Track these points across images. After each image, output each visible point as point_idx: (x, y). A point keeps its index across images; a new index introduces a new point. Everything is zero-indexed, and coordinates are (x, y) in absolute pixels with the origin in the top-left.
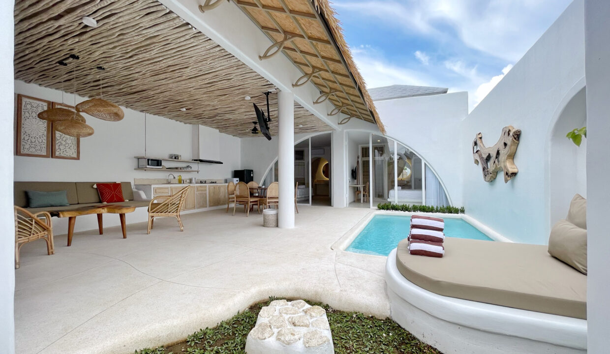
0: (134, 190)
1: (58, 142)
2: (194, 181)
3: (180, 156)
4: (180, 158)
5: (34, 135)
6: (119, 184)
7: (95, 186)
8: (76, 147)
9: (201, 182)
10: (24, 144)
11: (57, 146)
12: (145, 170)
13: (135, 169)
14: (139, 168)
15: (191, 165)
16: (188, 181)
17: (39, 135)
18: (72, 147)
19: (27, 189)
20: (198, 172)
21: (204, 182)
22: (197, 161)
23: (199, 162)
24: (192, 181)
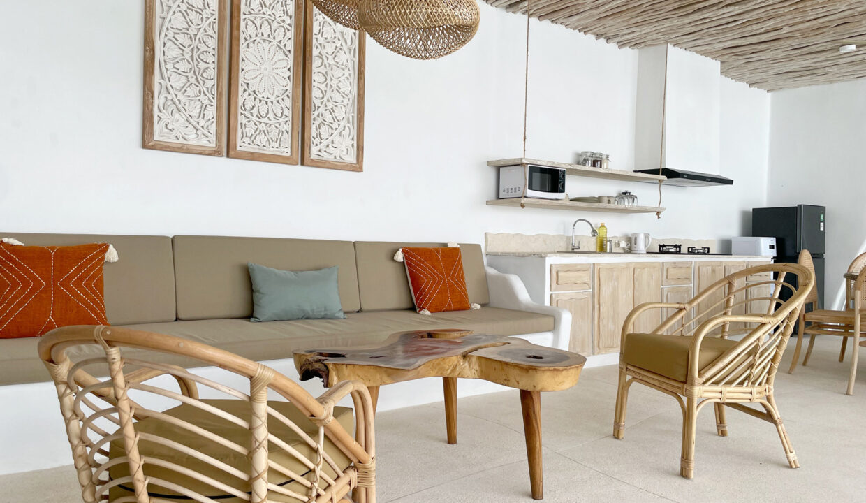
0: (491, 271)
1: (316, 113)
2: (641, 246)
3: (607, 157)
4: (604, 165)
5: (265, 95)
6: (456, 250)
7: (400, 257)
8: (354, 132)
9: (663, 250)
10: (244, 121)
11: (314, 127)
12: (523, 206)
13: (488, 203)
14: (499, 197)
15: (632, 188)
16: (623, 244)
17: (276, 93)
18: (347, 129)
19: (251, 262)
20: (658, 213)
21: (673, 250)
22: (659, 174)
23: (664, 178)
24: (635, 244)
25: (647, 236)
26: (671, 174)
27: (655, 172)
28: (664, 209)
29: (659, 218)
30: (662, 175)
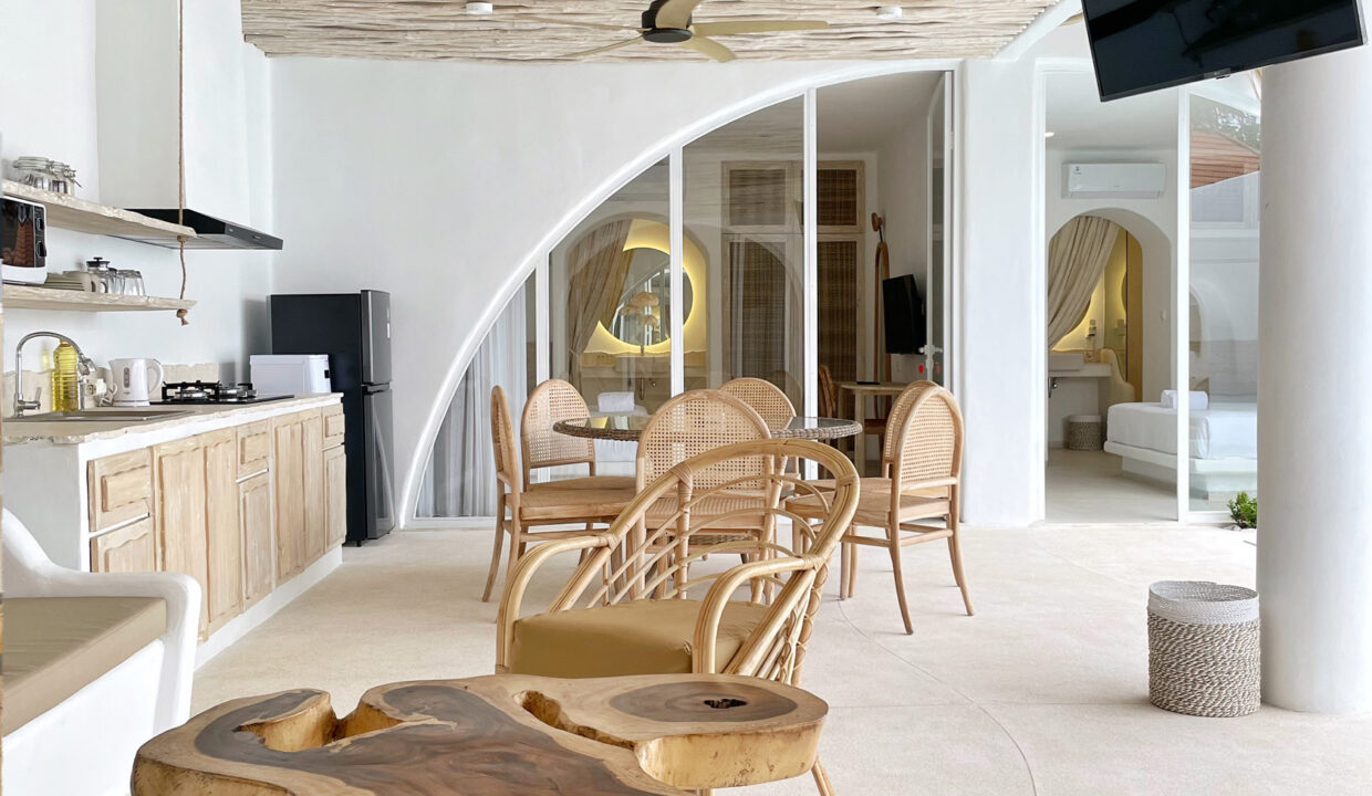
16: (102, 388)
20: (181, 312)
21: (200, 395)
22: (177, 222)
23: (189, 231)
24: (127, 385)
25: (152, 366)
26: (206, 226)
27: (169, 215)
28: (193, 303)
29: (184, 323)
30: (185, 224)
